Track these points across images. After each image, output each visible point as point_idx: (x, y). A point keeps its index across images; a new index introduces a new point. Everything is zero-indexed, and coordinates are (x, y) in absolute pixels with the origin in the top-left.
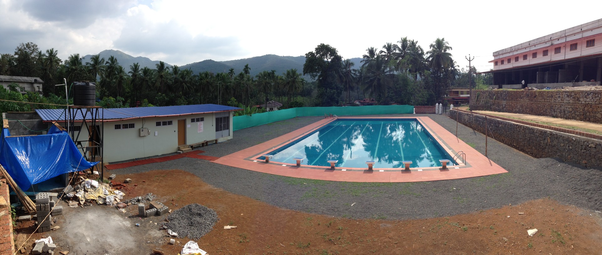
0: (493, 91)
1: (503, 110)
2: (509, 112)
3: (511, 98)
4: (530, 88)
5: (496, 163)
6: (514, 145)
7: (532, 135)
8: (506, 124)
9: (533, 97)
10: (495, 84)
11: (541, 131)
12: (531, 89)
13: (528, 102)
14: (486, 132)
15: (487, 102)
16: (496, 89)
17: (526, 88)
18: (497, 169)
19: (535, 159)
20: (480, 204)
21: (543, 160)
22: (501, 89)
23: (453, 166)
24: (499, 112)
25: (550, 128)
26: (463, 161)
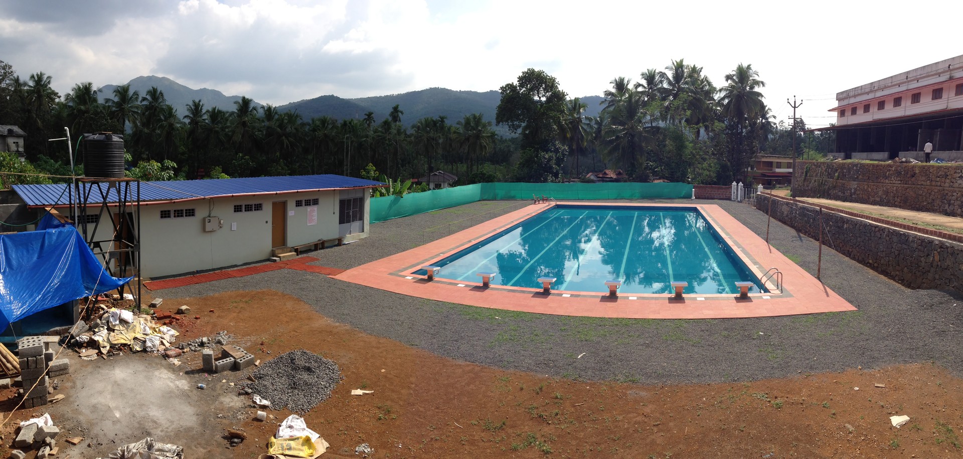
0: (835, 163)
1: (850, 198)
2: (862, 203)
3: (867, 178)
4: (904, 160)
5: (836, 292)
6: (868, 263)
7: (904, 246)
8: (855, 224)
9: (908, 176)
10: (839, 151)
11: (922, 240)
12: (906, 162)
13: (899, 185)
14: (821, 236)
15: (822, 183)
16: (840, 160)
17: (897, 159)
18: (837, 304)
19: (908, 291)
20: (807, 362)
21: (922, 292)
22: (849, 161)
23: (759, 295)
24: (844, 201)
25: (940, 235)
26: (778, 285)
